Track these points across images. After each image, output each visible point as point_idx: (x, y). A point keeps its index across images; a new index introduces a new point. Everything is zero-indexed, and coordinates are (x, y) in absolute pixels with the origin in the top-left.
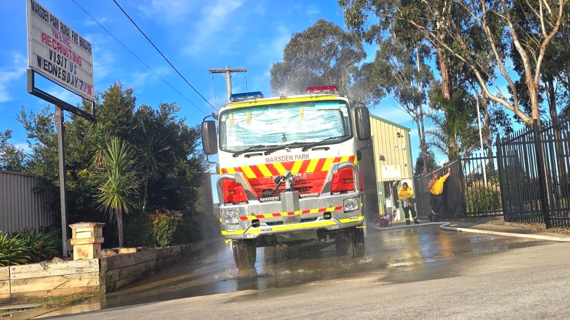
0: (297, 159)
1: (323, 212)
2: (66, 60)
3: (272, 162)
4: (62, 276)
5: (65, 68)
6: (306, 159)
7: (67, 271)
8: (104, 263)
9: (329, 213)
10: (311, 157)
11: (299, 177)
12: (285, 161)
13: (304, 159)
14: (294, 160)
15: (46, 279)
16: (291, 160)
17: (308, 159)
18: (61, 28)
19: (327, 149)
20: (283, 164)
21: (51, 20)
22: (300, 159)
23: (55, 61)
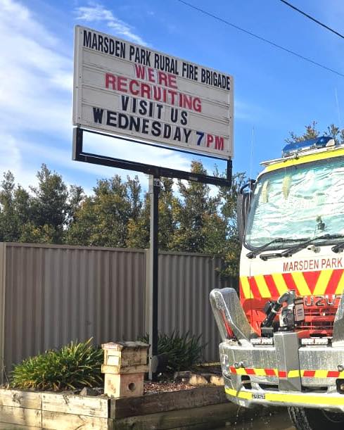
0: (324, 266)
1: (336, 378)
2: (160, 107)
3: (291, 271)
4: (79, 416)
5: (159, 117)
6: (337, 268)
7: (82, 410)
8: (113, 407)
11: (325, 301)
12: (308, 270)
13: (334, 268)
14: (320, 269)
15: (67, 417)
16: (316, 270)
17: (340, 268)
18: (156, 61)
20: (305, 274)
21: (131, 54)
22: (328, 267)
23: (134, 111)
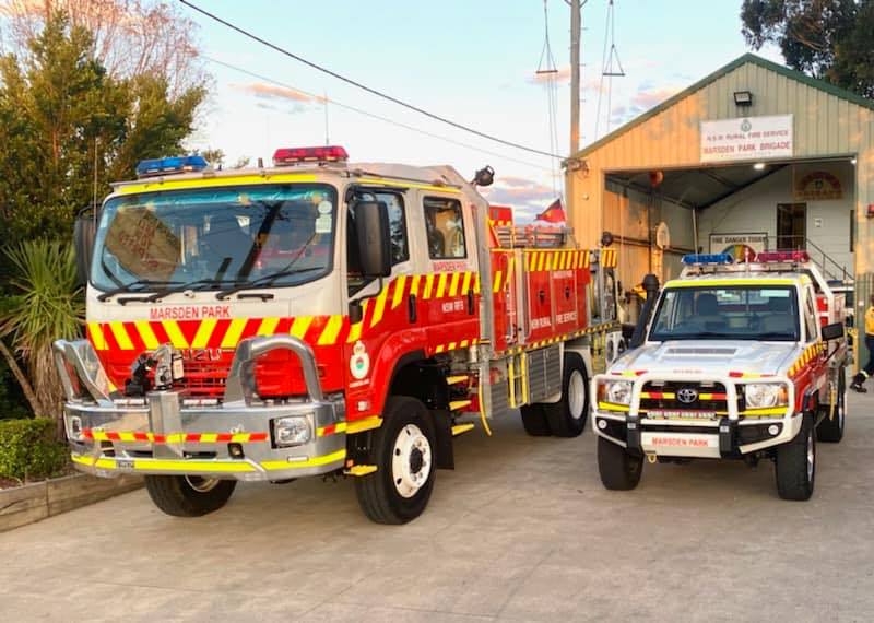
0: (206, 315)
1: (229, 442)
3: (161, 320)
6: (222, 318)
9: (239, 446)
10: (232, 315)
11: (207, 355)
12: (185, 319)
13: (218, 318)
14: (200, 317)
16: (195, 318)
17: (226, 318)
19: (265, 298)
20: (180, 324)
22: (211, 317)
